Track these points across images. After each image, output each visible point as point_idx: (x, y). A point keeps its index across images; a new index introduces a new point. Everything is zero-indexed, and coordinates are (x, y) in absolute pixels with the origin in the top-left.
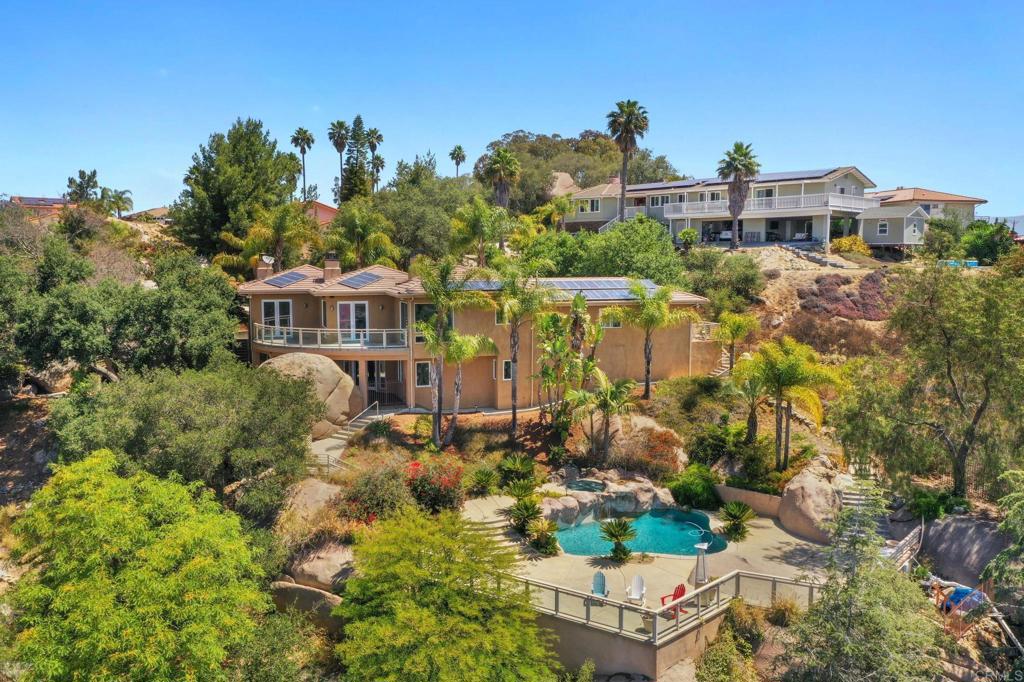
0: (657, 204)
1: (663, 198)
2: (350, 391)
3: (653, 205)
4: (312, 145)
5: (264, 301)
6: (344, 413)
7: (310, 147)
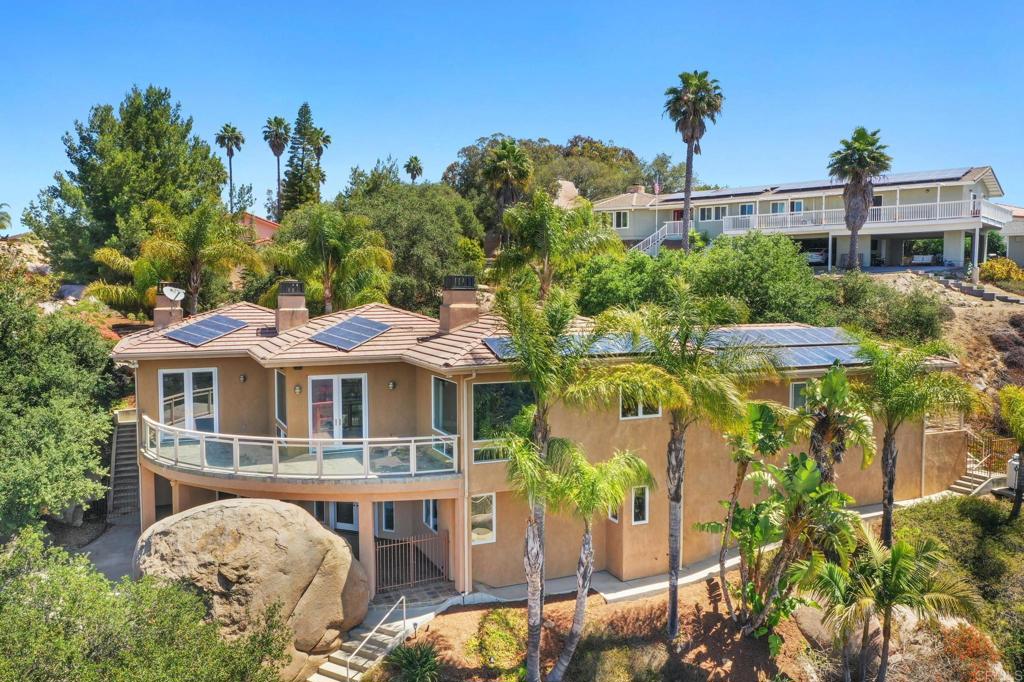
0: (709, 218)
1: (717, 209)
2: (343, 575)
3: (703, 218)
4: (241, 145)
5: (162, 372)
6: (332, 626)
7: (239, 149)
